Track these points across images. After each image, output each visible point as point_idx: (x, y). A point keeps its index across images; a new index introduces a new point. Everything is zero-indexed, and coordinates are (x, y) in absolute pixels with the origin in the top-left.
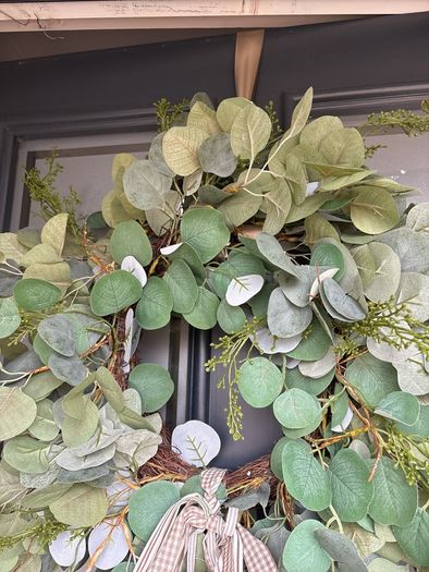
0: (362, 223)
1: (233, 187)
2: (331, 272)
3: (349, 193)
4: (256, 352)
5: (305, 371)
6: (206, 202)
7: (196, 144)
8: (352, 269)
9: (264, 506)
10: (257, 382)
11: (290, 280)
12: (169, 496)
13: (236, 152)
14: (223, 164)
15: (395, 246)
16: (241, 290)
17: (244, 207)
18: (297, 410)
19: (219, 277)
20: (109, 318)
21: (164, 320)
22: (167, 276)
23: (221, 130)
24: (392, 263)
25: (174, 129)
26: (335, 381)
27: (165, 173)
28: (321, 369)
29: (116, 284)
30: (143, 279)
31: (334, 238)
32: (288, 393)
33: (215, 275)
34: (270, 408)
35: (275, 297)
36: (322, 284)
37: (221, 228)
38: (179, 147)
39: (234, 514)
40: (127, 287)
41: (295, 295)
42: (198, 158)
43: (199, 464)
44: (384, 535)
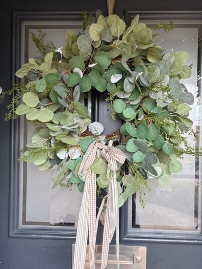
0: (150, 59)
1: (112, 45)
2: (141, 73)
3: (147, 50)
4: (118, 98)
5: (131, 103)
6: (103, 50)
7: (100, 30)
8: (147, 73)
9: (119, 141)
10: (119, 106)
11: (130, 75)
12: (91, 141)
13: (113, 34)
14: (109, 38)
15: (159, 66)
16: (115, 79)
17: (115, 52)
18: (129, 114)
19: (107, 75)
20: (70, 88)
21: (89, 89)
22: (90, 74)
23: (108, 26)
24: (158, 71)
25: (93, 24)
26: (140, 106)
27: (90, 39)
28: (136, 102)
29: (74, 76)
30: (81, 75)
31: (142, 64)
32: (127, 109)
33: (106, 74)
34: (122, 113)
35: (126, 80)
36: (139, 77)
37: (108, 59)
38: (94, 31)
39: (111, 143)
40: (77, 78)
41: (131, 80)
42: (100, 35)
43: (97, 135)
44: (151, 144)
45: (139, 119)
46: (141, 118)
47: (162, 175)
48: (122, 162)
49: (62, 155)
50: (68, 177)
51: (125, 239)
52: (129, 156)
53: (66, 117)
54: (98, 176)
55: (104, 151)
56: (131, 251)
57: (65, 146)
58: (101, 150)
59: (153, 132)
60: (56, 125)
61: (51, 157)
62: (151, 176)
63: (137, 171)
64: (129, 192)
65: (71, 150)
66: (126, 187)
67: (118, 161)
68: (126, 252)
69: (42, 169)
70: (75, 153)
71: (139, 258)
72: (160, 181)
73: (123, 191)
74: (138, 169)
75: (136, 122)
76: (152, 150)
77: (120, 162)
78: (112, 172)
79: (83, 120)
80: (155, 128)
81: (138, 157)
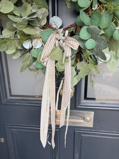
9: (74, 31)
39: (67, 32)
44: (102, 32)
45: (93, 9)
46: (96, 7)
47: (110, 60)
48: (76, 48)
49: (27, 45)
50: (34, 64)
51: (79, 107)
52: (83, 44)
53: (26, 8)
54: (56, 62)
55: (61, 41)
56: (83, 114)
57: (29, 37)
58: (59, 40)
59: (105, 20)
60: (18, 17)
61: (20, 48)
62: (100, 61)
63: (89, 58)
64: (82, 75)
65: (35, 41)
66: (79, 71)
67: (72, 47)
68: (79, 115)
69: (14, 57)
70: (37, 44)
71: (88, 119)
72: (108, 66)
73: (77, 74)
74: (90, 56)
75: (90, 12)
76: (103, 38)
77: (74, 48)
78: (67, 58)
79: (40, 9)
80: (107, 15)
81: (90, 44)
